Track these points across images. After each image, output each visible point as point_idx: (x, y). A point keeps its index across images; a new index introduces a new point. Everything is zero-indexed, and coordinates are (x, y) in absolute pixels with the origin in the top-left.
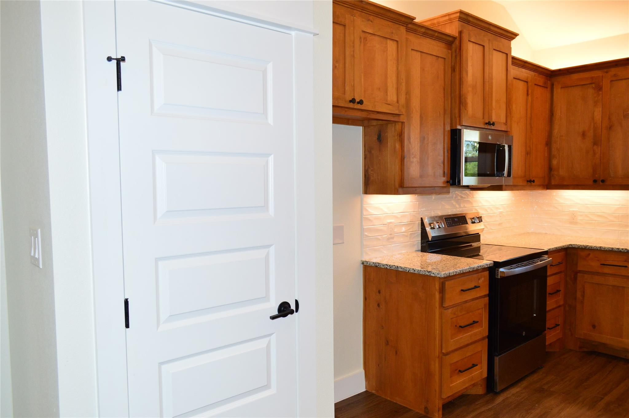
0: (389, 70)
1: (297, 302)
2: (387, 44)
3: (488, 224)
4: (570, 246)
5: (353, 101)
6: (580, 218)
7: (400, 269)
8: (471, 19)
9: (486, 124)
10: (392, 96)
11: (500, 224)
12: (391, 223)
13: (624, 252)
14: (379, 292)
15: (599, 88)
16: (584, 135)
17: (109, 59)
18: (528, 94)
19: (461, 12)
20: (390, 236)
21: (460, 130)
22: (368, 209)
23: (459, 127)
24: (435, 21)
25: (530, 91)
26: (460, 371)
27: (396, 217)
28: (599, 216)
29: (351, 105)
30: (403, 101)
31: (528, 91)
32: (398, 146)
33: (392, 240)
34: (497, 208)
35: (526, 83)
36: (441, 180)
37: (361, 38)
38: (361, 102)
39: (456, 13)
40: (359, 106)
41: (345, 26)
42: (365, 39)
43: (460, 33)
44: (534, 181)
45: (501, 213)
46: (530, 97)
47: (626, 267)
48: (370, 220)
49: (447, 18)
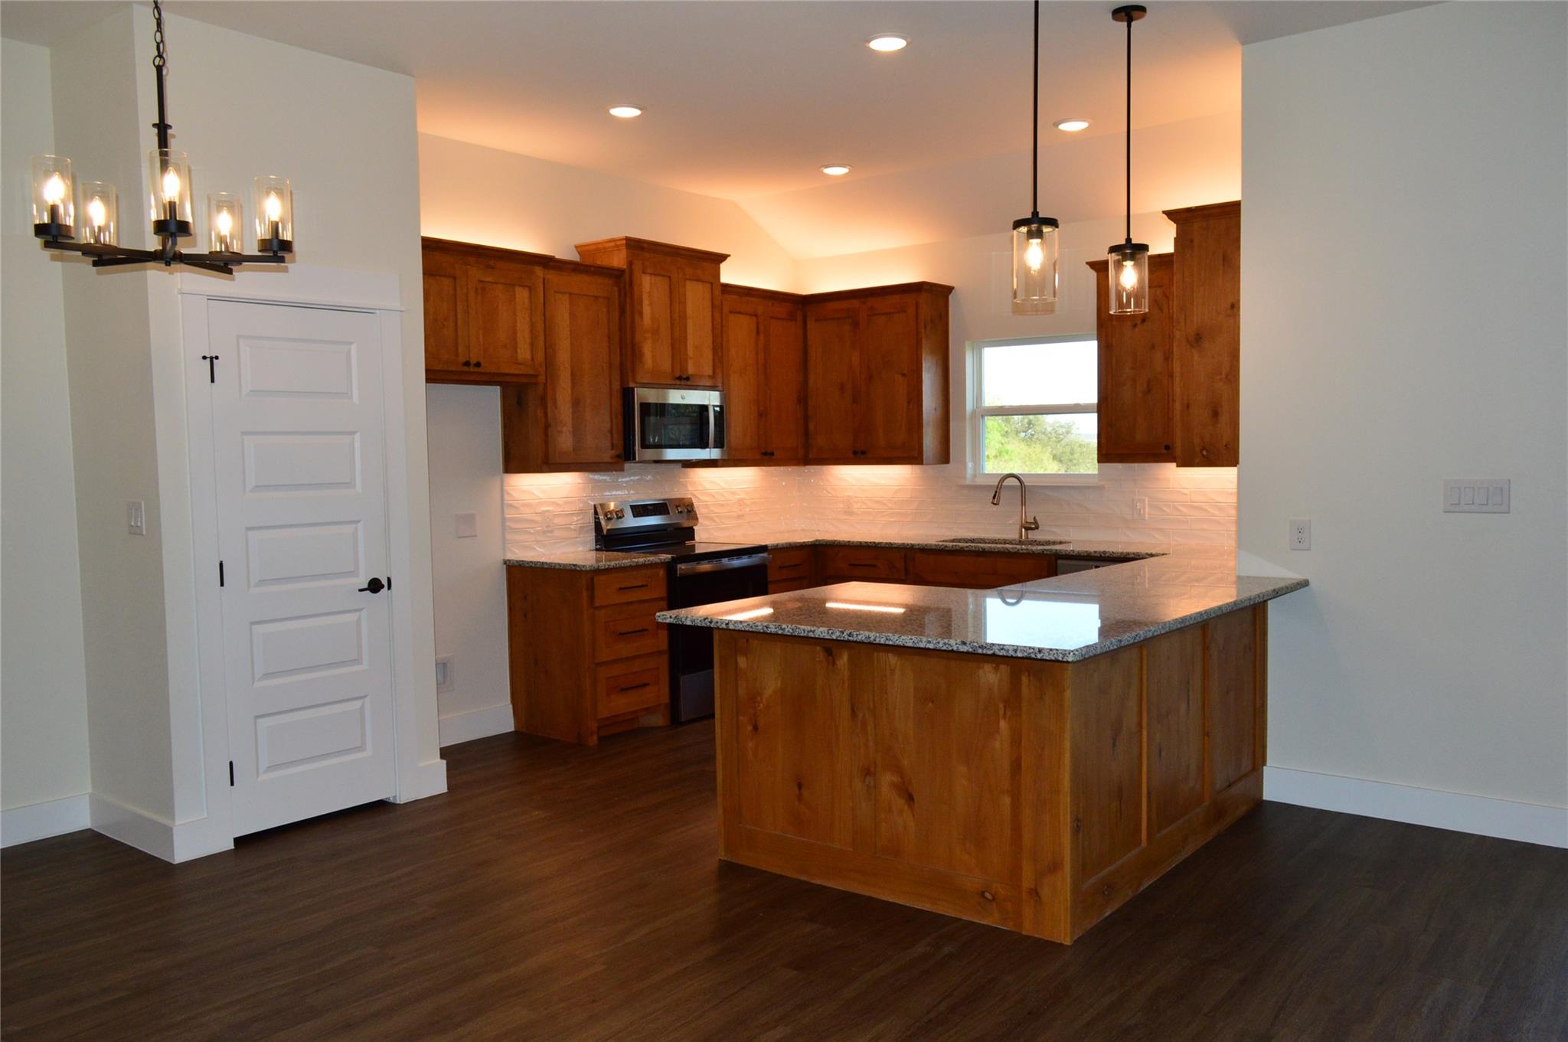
0: (518, 322)
1: (389, 580)
2: (514, 291)
3: (717, 516)
4: (817, 543)
5: (467, 364)
6: (856, 506)
7: (546, 566)
8: (645, 245)
9: (677, 378)
10: (524, 352)
11: (739, 517)
12: (548, 511)
13: (871, 547)
14: (525, 598)
15: (855, 325)
16: (842, 388)
17: (204, 358)
18: (758, 333)
19: (628, 239)
20: (546, 529)
21: (633, 389)
22: (511, 493)
23: (631, 385)
24: (600, 246)
25: (762, 328)
26: (622, 690)
27: (554, 504)
28: (877, 502)
29: (466, 369)
30: (540, 356)
31: (758, 328)
32: (540, 413)
33: (550, 534)
34: (734, 493)
35: (754, 318)
36: (607, 456)
37: (477, 289)
38: (478, 365)
39: (623, 239)
40: (477, 369)
41: (455, 278)
42: (484, 289)
43: (630, 264)
44: (772, 454)
45: (741, 500)
46: (762, 337)
47: (875, 566)
48: (515, 507)
49: (613, 244)
